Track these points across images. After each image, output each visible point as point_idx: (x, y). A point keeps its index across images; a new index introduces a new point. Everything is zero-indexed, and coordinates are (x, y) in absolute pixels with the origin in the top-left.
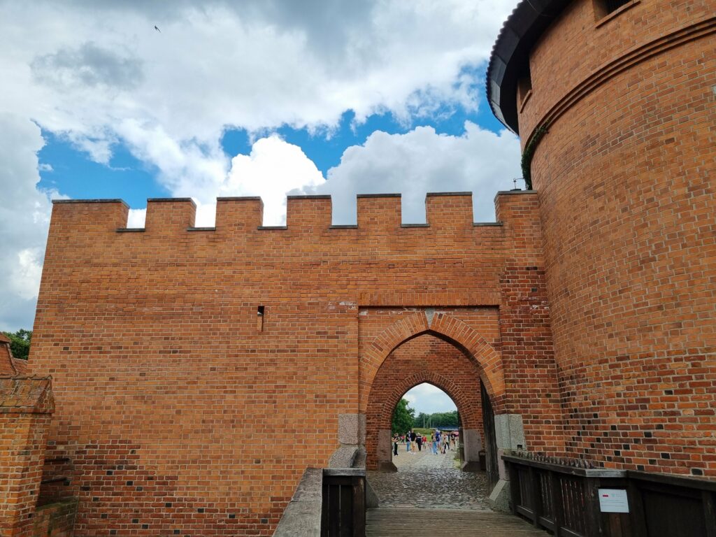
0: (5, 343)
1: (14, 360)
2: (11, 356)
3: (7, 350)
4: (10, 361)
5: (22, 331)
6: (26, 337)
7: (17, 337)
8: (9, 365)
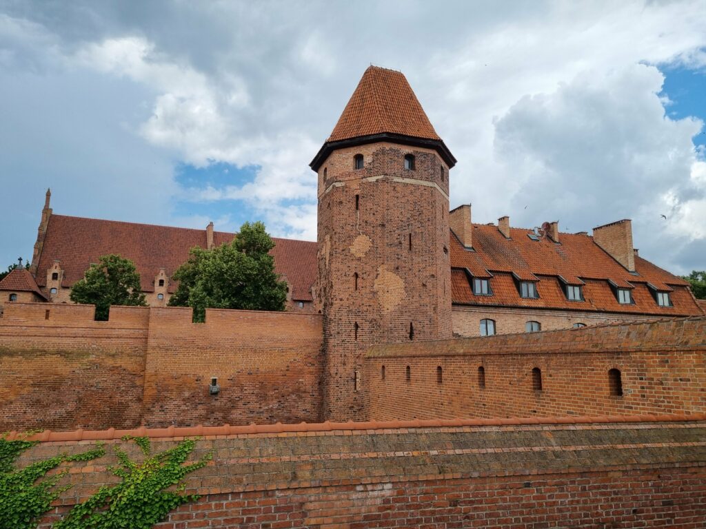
0: (685, 286)
1: (698, 301)
2: (694, 298)
3: (689, 293)
4: (695, 303)
5: (694, 272)
6: (700, 278)
7: (691, 278)
8: (695, 307)
